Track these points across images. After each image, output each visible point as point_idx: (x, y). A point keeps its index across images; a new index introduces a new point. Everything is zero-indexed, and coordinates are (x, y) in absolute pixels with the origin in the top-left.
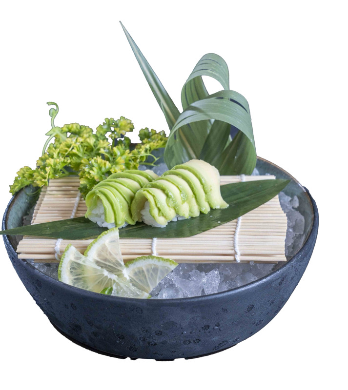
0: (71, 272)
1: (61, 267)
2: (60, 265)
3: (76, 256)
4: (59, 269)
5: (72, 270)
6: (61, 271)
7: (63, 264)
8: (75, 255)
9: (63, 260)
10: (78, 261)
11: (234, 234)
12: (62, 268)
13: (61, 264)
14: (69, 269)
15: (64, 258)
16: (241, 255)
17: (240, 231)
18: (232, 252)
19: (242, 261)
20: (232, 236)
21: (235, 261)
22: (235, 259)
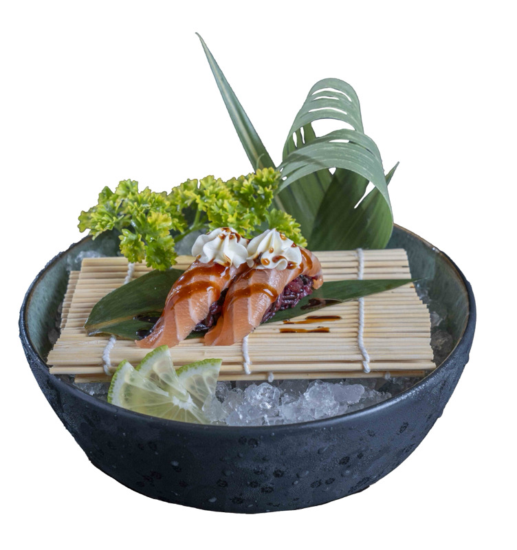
11: (356, 337)
16: (372, 361)
17: (364, 332)
18: (359, 357)
19: (373, 371)
20: (355, 339)
21: (362, 371)
22: (363, 367)
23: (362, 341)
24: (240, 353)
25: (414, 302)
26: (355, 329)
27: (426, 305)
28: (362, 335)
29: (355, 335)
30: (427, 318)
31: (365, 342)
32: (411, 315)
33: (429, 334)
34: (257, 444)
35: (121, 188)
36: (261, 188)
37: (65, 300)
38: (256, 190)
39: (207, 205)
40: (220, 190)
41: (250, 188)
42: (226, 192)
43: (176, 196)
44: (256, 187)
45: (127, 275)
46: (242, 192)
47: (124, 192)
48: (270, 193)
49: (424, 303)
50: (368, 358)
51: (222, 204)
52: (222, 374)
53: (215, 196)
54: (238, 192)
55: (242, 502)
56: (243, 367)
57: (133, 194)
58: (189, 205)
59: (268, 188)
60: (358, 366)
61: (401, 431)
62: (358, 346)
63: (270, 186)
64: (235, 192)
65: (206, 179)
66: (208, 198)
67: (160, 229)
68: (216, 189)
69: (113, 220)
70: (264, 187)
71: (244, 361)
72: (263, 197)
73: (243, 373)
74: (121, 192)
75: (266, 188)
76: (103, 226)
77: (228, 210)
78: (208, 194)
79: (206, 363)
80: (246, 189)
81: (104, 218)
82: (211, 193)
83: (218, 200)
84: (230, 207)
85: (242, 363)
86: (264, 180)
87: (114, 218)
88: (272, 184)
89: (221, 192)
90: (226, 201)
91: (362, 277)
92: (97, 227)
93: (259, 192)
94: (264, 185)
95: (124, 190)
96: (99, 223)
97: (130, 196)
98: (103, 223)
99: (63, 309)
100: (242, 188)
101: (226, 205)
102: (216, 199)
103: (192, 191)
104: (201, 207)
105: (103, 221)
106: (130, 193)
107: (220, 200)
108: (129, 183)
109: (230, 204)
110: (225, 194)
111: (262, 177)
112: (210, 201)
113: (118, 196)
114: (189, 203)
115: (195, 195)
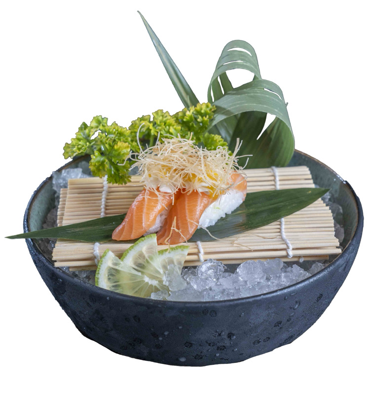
0: (109, 279)
1: (99, 273)
2: (97, 272)
3: (115, 262)
4: (96, 276)
5: (110, 277)
6: (98, 279)
7: (100, 270)
8: (113, 260)
9: (100, 266)
10: (117, 267)
12: (99, 275)
13: (99, 271)
14: (107, 275)
15: (101, 264)
16: (293, 249)
17: (285, 229)
18: (284, 246)
19: (294, 257)
20: (279, 234)
21: (287, 256)
22: (287, 253)
23: (284, 235)
24: (196, 246)
25: (320, 205)
26: (279, 227)
27: (328, 208)
28: (283, 230)
29: (278, 230)
30: (330, 217)
31: (286, 236)
32: (318, 215)
33: (333, 229)
34: (216, 313)
35: (94, 122)
36: (200, 117)
37: (59, 210)
38: (196, 119)
39: (158, 130)
40: (168, 119)
41: (191, 117)
42: (172, 121)
43: (135, 126)
44: (196, 116)
45: (104, 190)
46: (185, 120)
47: (96, 125)
48: (207, 121)
49: (327, 205)
50: (291, 247)
51: (169, 130)
52: (186, 262)
53: (163, 124)
54: (182, 121)
55: (201, 358)
56: (199, 257)
57: (103, 126)
58: (144, 131)
59: (206, 117)
60: (283, 253)
61: (318, 301)
62: (282, 238)
63: (208, 116)
64: (180, 120)
65: (157, 112)
66: (159, 125)
67: (123, 154)
68: (165, 119)
69: (86, 145)
70: (202, 117)
71: (199, 252)
72: (201, 124)
73: (199, 260)
74: (94, 124)
75: (204, 117)
76: (79, 149)
77: (173, 133)
78: (159, 123)
79: (177, 249)
80: (188, 118)
81: (80, 143)
82: (160, 122)
83: (166, 127)
84: (175, 132)
85: (197, 254)
86: (203, 111)
87: (88, 144)
88: (209, 114)
89: (168, 121)
90: (171, 127)
91: (279, 187)
92: (74, 149)
93: (199, 120)
94: (202, 115)
95: (96, 123)
96: (76, 147)
97: (101, 127)
98: (80, 146)
99: (58, 217)
100: (185, 117)
101: (172, 130)
102: (164, 127)
103: (146, 122)
104: (153, 132)
105: (80, 145)
106: (101, 125)
107: (167, 127)
108: (100, 118)
109: (175, 129)
110: (171, 122)
111: (201, 109)
112: (160, 128)
113: (92, 128)
114: (144, 130)
115: (148, 124)
